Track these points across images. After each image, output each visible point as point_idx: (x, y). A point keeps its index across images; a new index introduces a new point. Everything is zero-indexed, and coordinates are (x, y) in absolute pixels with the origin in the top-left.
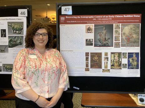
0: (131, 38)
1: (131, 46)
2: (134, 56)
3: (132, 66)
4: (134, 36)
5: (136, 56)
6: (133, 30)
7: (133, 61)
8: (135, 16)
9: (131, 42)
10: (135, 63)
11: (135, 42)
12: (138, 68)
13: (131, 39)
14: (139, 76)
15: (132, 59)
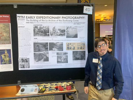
0: (2, 36)
1: (2, 44)
2: (6, 52)
3: (5, 61)
4: (5, 34)
5: (8, 53)
6: (4, 29)
7: (5, 57)
8: (4, 16)
9: (2, 40)
10: (8, 59)
11: (5, 40)
12: (11, 63)
13: (1, 38)
14: (12, 70)
15: (4, 55)
